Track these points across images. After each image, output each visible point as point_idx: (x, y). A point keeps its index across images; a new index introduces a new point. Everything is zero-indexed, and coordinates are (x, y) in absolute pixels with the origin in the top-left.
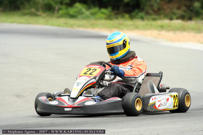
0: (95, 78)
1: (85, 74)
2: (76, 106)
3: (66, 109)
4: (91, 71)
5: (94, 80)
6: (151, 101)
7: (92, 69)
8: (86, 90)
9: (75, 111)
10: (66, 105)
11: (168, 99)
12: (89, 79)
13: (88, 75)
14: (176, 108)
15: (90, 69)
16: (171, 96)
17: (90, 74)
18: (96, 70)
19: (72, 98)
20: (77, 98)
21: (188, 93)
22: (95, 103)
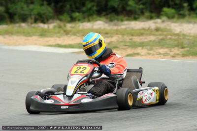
0: (86, 76)
1: (76, 72)
2: (72, 103)
3: (62, 107)
4: (81, 70)
5: (86, 78)
6: (139, 96)
7: (82, 67)
8: (79, 88)
9: (72, 109)
10: (62, 103)
11: (152, 94)
12: (81, 77)
13: (79, 73)
15: (80, 68)
16: (154, 90)
17: (81, 72)
18: (86, 68)
19: (67, 96)
20: (72, 96)
22: (91, 100)
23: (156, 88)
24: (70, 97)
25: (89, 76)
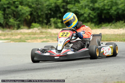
0: (69, 38)
1: (62, 36)
2: (62, 55)
3: (55, 58)
5: (68, 39)
6: (102, 50)
7: (65, 33)
8: (65, 45)
9: (62, 58)
10: (55, 55)
11: (109, 49)
12: (66, 39)
13: (64, 36)
14: (112, 54)
15: (64, 33)
16: (110, 47)
17: (65, 36)
18: (68, 33)
19: (58, 50)
20: (61, 50)
21: (117, 45)
22: (74, 52)
23: (111, 46)
24: (60, 51)
25: (70, 38)
